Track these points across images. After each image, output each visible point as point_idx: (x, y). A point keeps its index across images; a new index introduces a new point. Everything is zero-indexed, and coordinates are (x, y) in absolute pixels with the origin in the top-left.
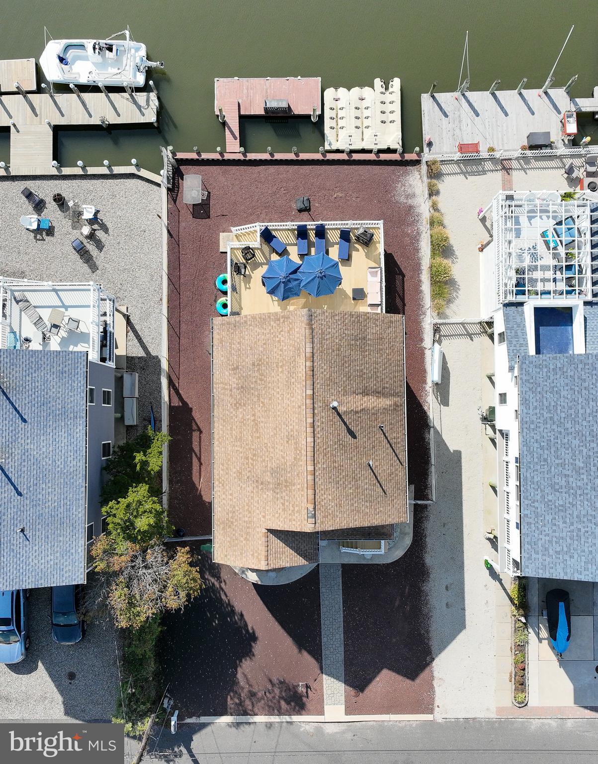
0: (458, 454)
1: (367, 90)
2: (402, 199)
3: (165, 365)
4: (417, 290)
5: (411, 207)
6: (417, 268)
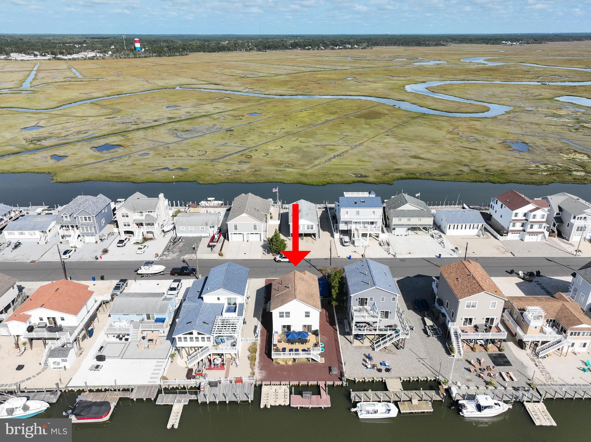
0: (254, 316)
1: (273, 405)
2: (263, 372)
3: (338, 332)
4: (261, 350)
5: (260, 370)
6: (260, 355)
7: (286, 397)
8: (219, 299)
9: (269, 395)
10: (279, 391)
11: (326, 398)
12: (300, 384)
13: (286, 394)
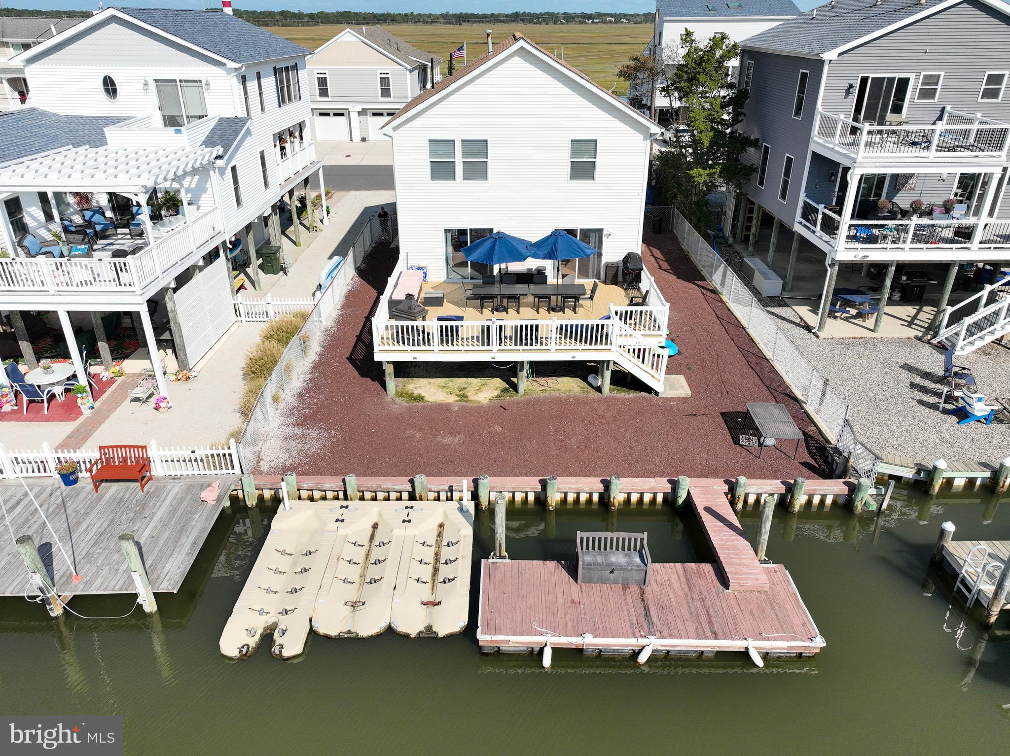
1: (330, 627)
7: (445, 571)
8: (110, 87)
9: (317, 563)
10: (399, 531)
11: (764, 578)
12: (554, 498)
13: (446, 553)
